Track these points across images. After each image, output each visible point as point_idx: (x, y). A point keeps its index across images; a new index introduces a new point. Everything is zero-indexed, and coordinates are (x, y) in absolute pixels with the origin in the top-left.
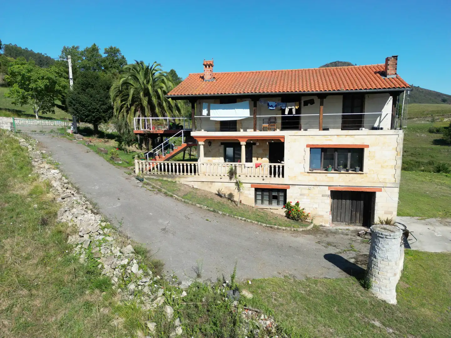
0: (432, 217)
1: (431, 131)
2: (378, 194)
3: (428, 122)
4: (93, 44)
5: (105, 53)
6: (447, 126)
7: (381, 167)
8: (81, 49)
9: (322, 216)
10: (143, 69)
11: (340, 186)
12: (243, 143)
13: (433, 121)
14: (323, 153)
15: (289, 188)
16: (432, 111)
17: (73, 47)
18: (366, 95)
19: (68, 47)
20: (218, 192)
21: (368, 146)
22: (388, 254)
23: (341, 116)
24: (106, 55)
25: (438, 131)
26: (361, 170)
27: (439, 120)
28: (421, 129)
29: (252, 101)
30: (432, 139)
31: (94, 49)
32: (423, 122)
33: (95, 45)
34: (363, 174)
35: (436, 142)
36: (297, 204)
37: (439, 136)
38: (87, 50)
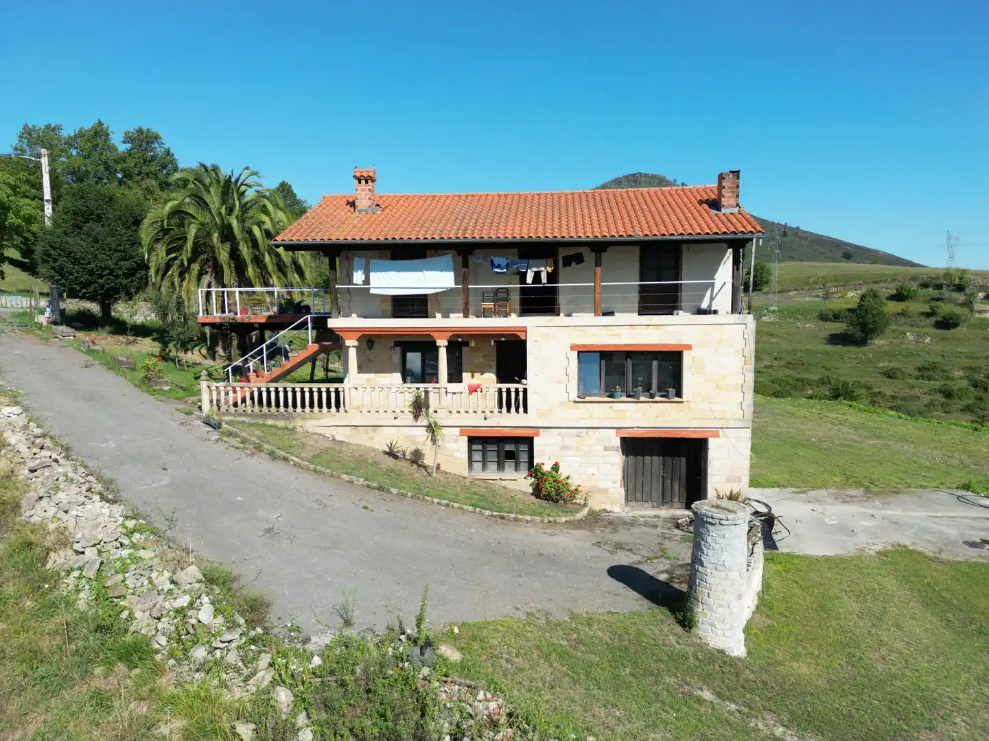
0: (821, 488)
1: (823, 317)
2: (713, 444)
3: (817, 299)
4: (96, 121)
5: (124, 142)
6: (854, 306)
7: (717, 387)
8: (68, 131)
9: (605, 491)
10: (218, 182)
11: (638, 427)
12: (442, 343)
13: (827, 296)
14: (603, 362)
15: (538, 434)
16: (824, 277)
17: (48, 127)
18: (684, 247)
19: (34, 127)
20: (390, 448)
21: (689, 347)
22: (725, 557)
23: (637, 288)
24: (128, 146)
25: (836, 317)
26: (679, 394)
27: (839, 295)
28: (804, 313)
29: (459, 254)
30: (826, 334)
31: (99, 133)
32: (807, 299)
33: (100, 123)
34: (682, 402)
35: (835, 339)
36: (556, 467)
37: (838, 328)
38: (81, 134)
